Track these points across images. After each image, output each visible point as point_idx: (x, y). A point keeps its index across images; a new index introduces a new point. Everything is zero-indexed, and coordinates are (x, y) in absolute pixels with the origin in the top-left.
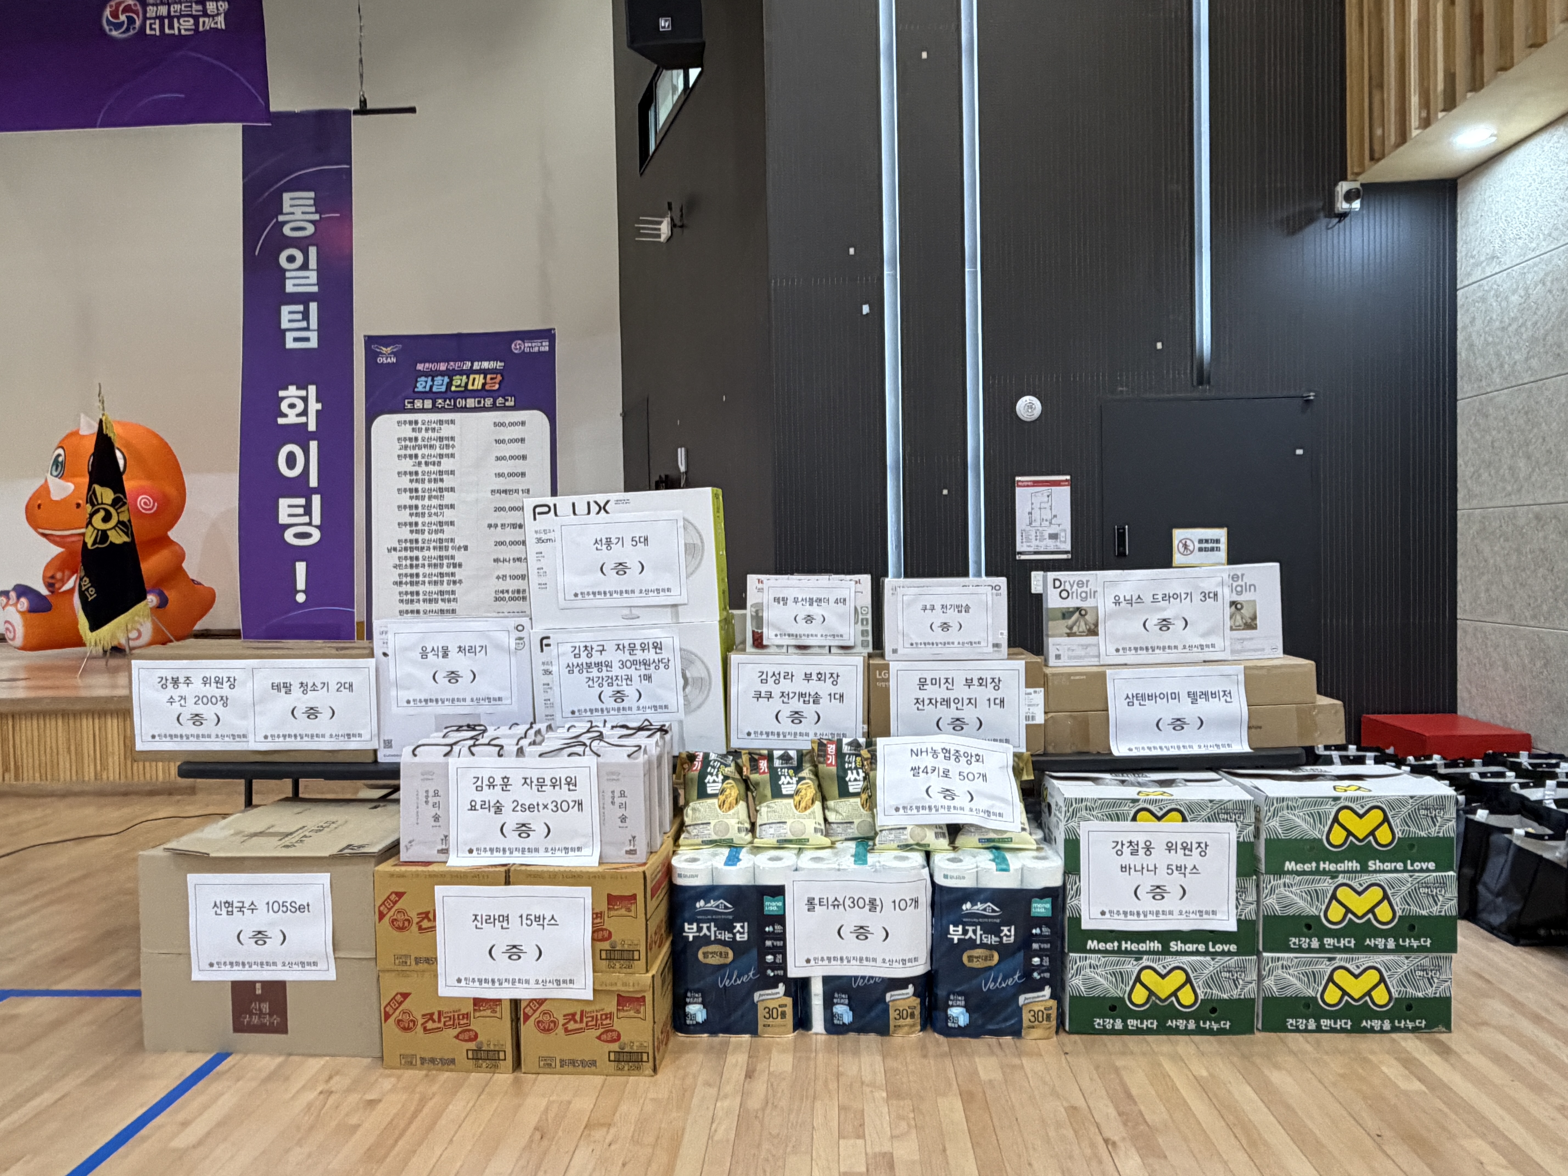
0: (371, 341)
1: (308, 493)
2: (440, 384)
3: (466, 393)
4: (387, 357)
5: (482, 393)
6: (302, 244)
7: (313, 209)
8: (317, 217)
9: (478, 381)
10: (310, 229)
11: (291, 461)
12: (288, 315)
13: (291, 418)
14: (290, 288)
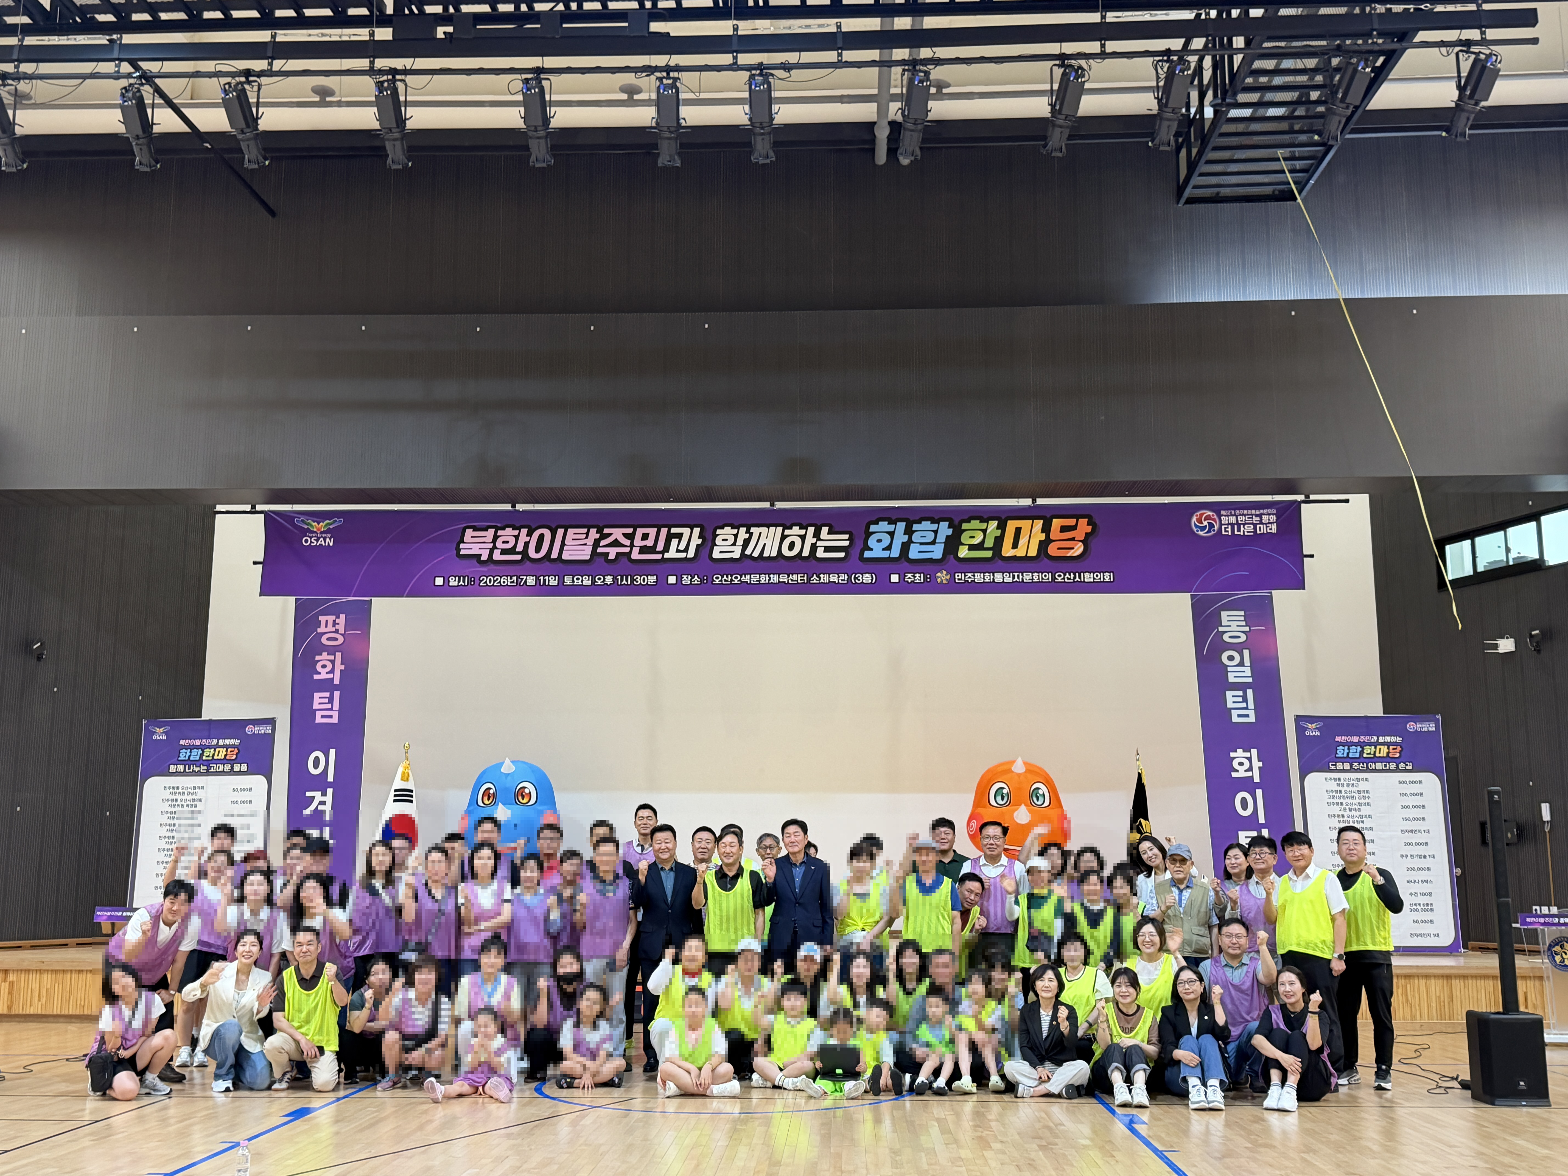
4: (1312, 730)
7: (1244, 623)
8: (1247, 629)
10: (1243, 638)
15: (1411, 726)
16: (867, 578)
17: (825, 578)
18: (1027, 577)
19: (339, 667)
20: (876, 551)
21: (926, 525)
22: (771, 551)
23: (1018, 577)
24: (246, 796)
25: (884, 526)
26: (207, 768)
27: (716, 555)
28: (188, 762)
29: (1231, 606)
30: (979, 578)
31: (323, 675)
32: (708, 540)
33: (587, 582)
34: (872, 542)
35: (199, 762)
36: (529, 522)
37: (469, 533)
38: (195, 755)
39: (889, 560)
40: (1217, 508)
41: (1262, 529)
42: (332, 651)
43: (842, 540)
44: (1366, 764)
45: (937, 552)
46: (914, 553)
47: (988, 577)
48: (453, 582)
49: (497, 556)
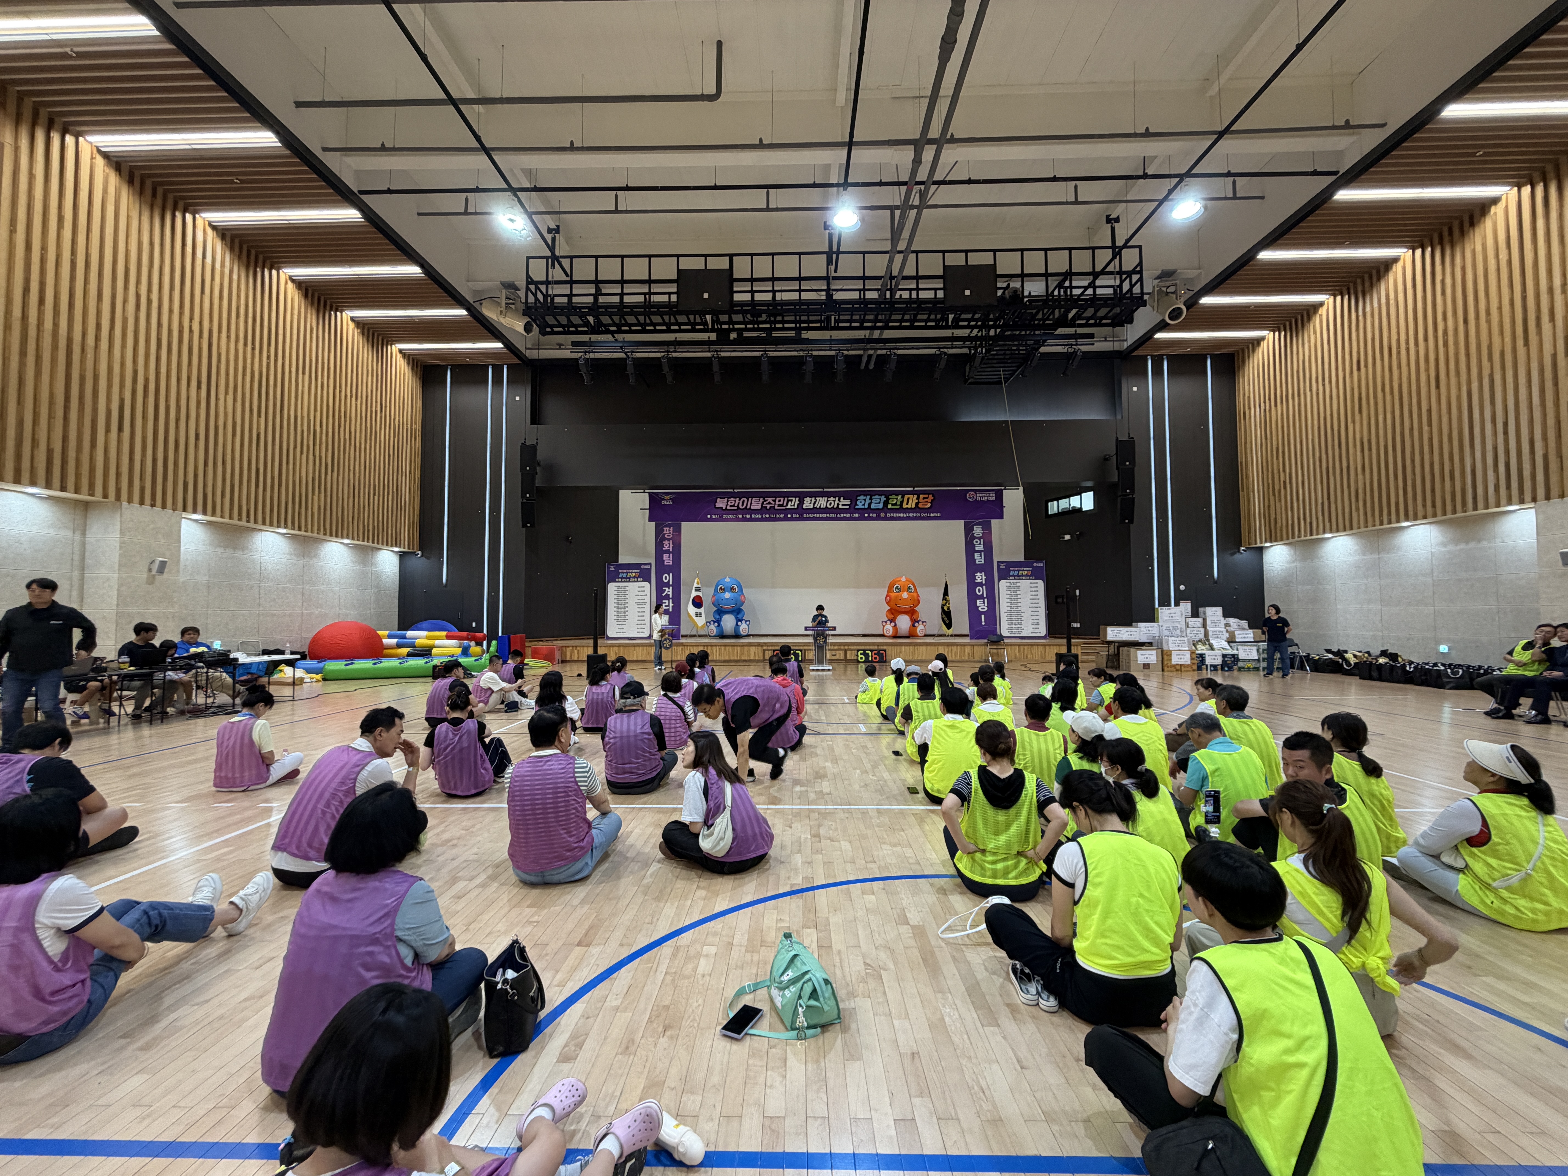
0: (998, 562)
1: (983, 599)
2: (1016, 573)
3: (1022, 575)
5: (1027, 575)
6: (979, 538)
9: (1025, 573)
11: (979, 591)
12: (976, 555)
13: (979, 580)
14: (977, 549)
15: (1035, 565)
16: (857, 515)
17: (842, 515)
18: (911, 515)
19: (671, 545)
20: (860, 505)
21: (877, 497)
22: (823, 506)
23: (908, 515)
24: (642, 589)
25: (862, 497)
26: (629, 579)
27: (804, 507)
28: (622, 578)
29: (977, 524)
30: (895, 515)
31: (666, 548)
32: (801, 502)
33: (760, 516)
34: (858, 503)
35: (626, 578)
36: (740, 496)
37: (719, 500)
38: (625, 575)
39: (864, 509)
40: (975, 491)
41: (990, 499)
42: (669, 540)
43: (848, 502)
44: (1019, 577)
45: (881, 506)
46: (873, 506)
47: (898, 515)
48: (714, 517)
49: (728, 507)
